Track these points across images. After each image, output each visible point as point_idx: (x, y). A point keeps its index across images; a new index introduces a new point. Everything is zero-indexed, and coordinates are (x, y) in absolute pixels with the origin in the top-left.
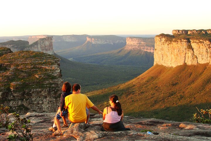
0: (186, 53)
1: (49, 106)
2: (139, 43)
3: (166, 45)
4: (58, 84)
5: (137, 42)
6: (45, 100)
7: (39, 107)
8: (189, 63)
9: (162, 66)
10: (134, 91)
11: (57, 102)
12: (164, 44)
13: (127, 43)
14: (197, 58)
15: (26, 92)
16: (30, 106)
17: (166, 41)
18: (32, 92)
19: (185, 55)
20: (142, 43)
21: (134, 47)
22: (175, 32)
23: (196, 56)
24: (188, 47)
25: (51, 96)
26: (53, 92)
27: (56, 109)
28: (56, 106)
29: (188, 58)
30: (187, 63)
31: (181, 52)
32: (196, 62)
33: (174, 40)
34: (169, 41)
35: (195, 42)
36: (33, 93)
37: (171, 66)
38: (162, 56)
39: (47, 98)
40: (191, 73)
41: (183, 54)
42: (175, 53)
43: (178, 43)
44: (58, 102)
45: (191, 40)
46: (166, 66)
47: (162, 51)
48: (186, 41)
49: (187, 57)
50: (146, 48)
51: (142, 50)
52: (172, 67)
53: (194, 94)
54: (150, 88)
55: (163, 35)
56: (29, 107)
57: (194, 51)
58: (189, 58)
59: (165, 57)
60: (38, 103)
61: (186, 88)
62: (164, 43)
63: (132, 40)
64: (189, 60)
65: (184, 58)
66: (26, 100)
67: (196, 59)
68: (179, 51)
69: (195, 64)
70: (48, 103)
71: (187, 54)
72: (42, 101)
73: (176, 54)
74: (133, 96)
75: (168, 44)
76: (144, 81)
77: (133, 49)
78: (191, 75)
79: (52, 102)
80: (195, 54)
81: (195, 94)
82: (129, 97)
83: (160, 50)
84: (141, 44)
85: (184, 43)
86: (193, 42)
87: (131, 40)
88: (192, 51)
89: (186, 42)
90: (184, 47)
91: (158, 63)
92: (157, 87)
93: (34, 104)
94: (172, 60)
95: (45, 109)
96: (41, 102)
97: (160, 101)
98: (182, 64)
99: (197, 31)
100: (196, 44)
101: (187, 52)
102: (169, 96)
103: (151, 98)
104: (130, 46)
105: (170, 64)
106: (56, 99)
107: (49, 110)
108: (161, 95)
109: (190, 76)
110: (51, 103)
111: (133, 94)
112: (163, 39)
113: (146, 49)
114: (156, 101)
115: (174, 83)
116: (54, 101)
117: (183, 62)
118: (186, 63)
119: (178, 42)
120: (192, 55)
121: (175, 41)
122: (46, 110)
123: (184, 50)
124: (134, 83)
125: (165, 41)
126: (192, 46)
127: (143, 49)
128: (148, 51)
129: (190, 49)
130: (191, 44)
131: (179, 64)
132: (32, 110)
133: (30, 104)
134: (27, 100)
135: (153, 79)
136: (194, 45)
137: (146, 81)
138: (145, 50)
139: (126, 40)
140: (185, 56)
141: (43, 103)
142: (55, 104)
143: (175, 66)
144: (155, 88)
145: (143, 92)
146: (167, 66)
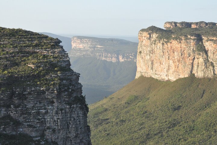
0: (194, 58)
1: (58, 119)
2: (93, 47)
3: (160, 45)
4: (71, 81)
5: (89, 46)
6: (50, 107)
7: (39, 119)
8: (199, 74)
9: (151, 79)
10: (107, 119)
11: (72, 112)
12: (155, 44)
13: (74, 45)
14: (214, 67)
15: (15, 91)
16: (24, 118)
17: (160, 38)
18: (27, 93)
19: (191, 62)
20: (98, 47)
21: (84, 53)
22: (168, 26)
23: (212, 63)
24: (197, 48)
25: (62, 100)
26: (66, 93)
27: (70, 123)
28: (70, 117)
29: (198, 66)
30: (196, 75)
31: (185, 55)
32: (212, 73)
33: (173, 36)
34: (166, 38)
35: (211, 40)
36: (30, 94)
37: (166, 79)
38: (151, 62)
39: (54, 105)
40: (204, 91)
41: (190, 60)
42: (176, 58)
43: (182, 42)
44: (74, 112)
45: (203, 37)
46: (158, 79)
47: (151, 55)
48: (195, 38)
49: (197, 64)
50: (104, 55)
51: (98, 58)
52: (169, 81)
53: (212, 124)
54: (134, 114)
55: (153, 29)
56: (21, 119)
57: (209, 54)
58: (200, 67)
59: (156, 65)
60: (38, 113)
61: (197, 115)
62: (155, 41)
63: (81, 42)
64: (199, 69)
65: (190, 67)
66: (16, 107)
67: (211, 67)
68: (183, 55)
69: (210, 76)
70: (57, 113)
71: (196, 60)
72: (45, 109)
73: (176, 60)
74: (107, 126)
75: (163, 44)
76: (123, 102)
77: (84, 55)
78: (204, 93)
79: (63, 111)
80: (210, 60)
81: (214, 124)
82: (100, 128)
83: (148, 52)
84: (96, 49)
85: (192, 41)
86: (207, 41)
87: (79, 41)
88: (205, 56)
89: (194, 40)
90: (192, 48)
91: (143, 74)
92: (146, 112)
93: (30, 114)
94: (169, 69)
95: (50, 123)
96: (43, 111)
97: (155, 135)
98: (186, 76)
99: (207, 24)
100: (213, 44)
101: (197, 56)
102: (169, 128)
103: (140, 129)
104: (78, 50)
105: (165, 75)
106: (71, 106)
107: (58, 126)
108: (156, 125)
109: (202, 96)
110: (62, 113)
111: (107, 123)
112: (154, 36)
113: (105, 57)
114: (148, 135)
115: (176, 106)
116: (68, 110)
117: (189, 72)
118: (194, 74)
119: (182, 39)
120: (205, 61)
121: (176, 39)
122: (52, 125)
123: (191, 54)
124: (104, 106)
125: (157, 38)
126: (204, 47)
127: (100, 56)
128: (107, 60)
129: (202, 51)
130: (204, 44)
131: (182, 76)
132: (27, 125)
133: (22, 114)
134: (18, 107)
135: (137, 99)
136: (208, 45)
137: (126, 103)
138: (104, 59)
139: (71, 41)
140: (192, 64)
141: (47, 113)
142: (69, 115)
143: (175, 80)
144: (144, 113)
145: (124, 120)
146: (160, 79)
